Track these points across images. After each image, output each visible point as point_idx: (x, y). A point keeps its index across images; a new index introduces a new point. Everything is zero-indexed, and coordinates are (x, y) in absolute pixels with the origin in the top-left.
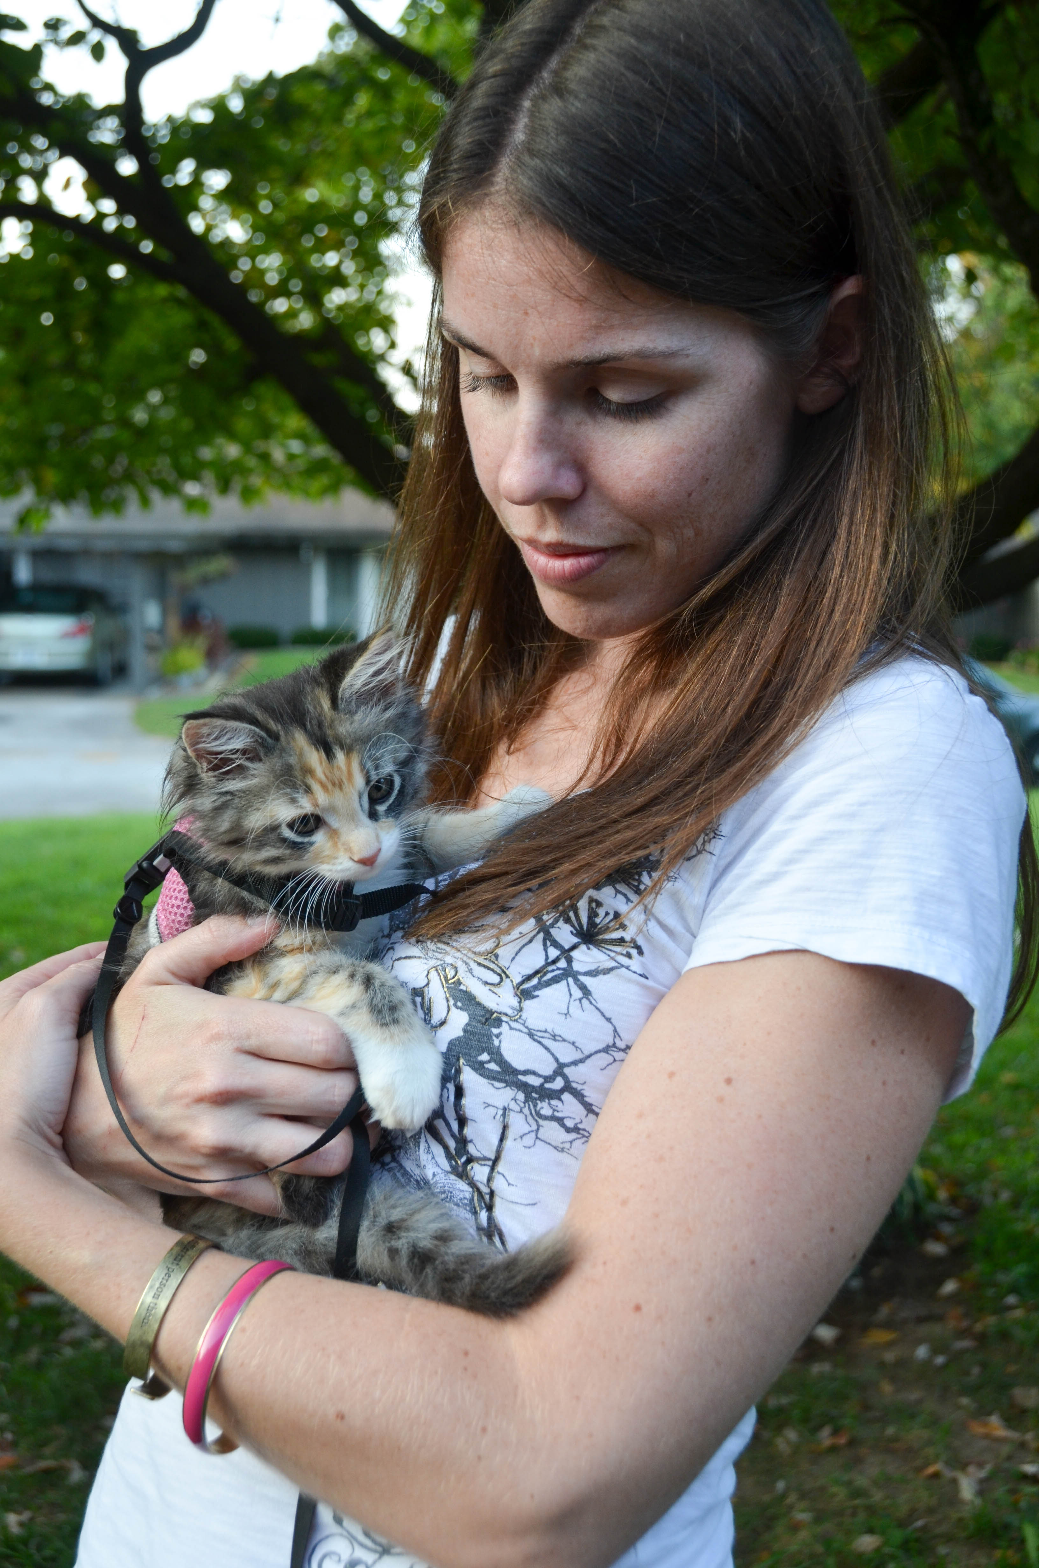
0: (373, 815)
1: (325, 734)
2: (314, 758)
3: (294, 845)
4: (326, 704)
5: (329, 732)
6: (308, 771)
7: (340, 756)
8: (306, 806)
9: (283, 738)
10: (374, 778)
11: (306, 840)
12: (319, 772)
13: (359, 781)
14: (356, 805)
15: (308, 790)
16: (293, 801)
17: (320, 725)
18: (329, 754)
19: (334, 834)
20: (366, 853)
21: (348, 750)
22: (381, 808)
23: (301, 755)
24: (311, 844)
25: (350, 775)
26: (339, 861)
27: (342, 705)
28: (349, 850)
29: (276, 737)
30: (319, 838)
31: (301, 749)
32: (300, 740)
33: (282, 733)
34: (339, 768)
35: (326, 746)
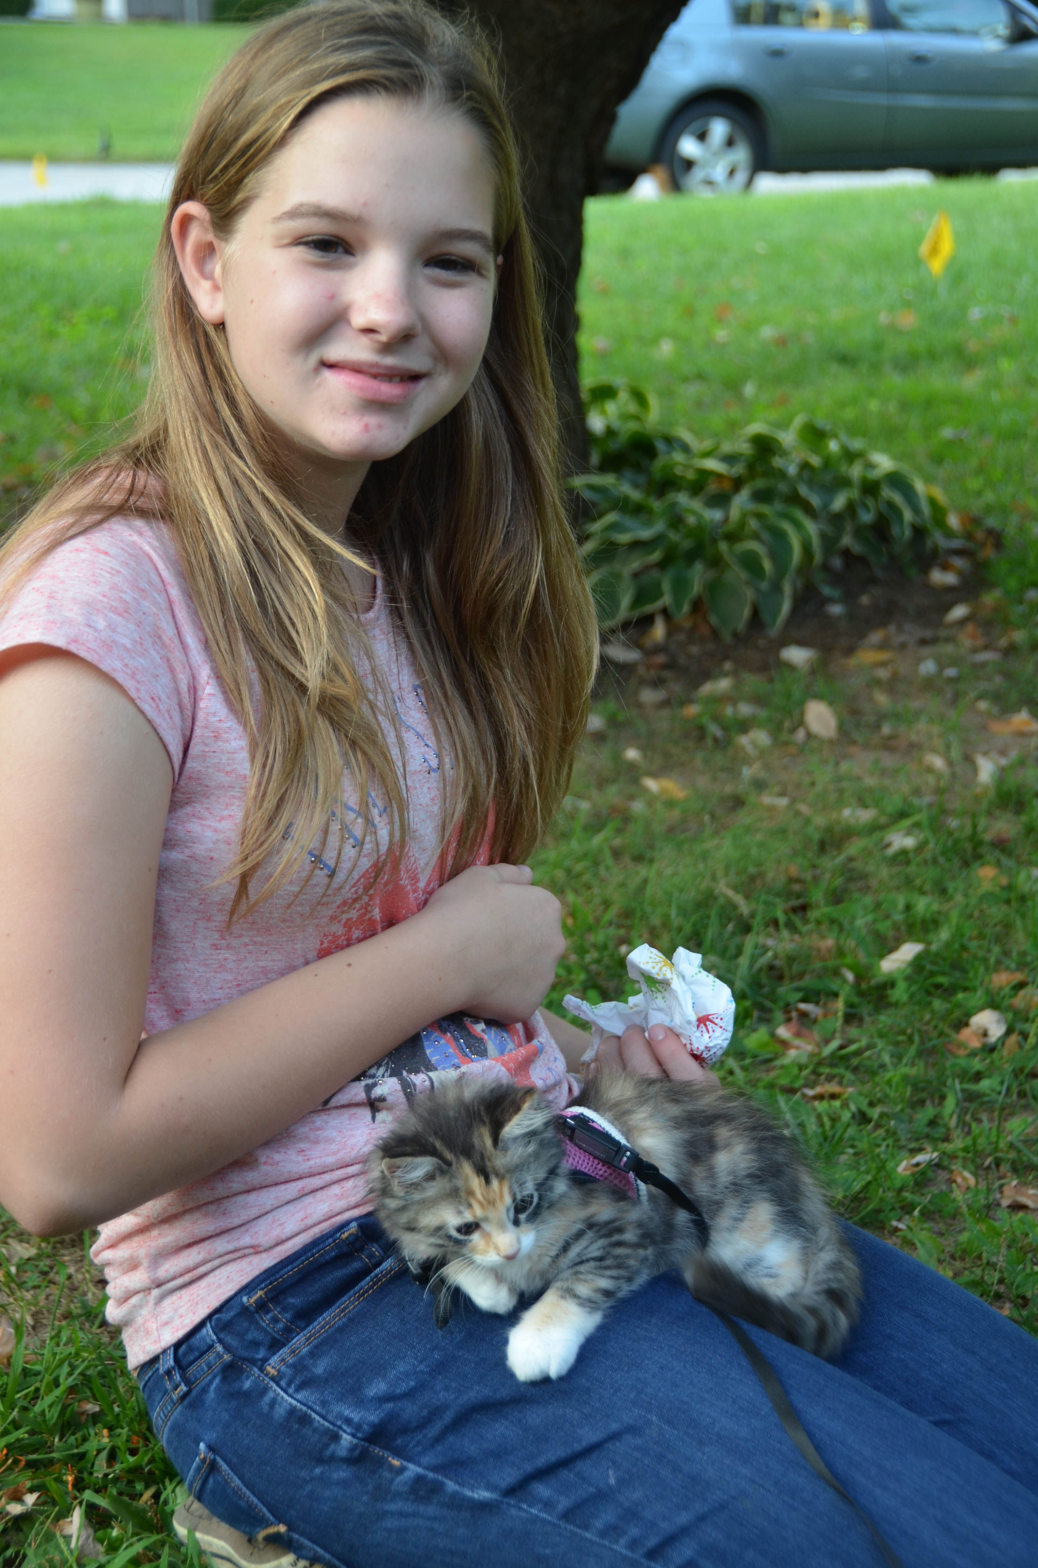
0: (516, 1223)
1: (485, 1166)
2: (476, 1183)
3: (457, 1242)
4: (489, 1142)
5: (488, 1164)
6: (470, 1193)
7: (495, 1183)
8: (468, 1217)
9: (454, 1167)
10: (519, 1197)
11: (466, 1237)
12: (479, 1194)
13: (508, 1200)
14: (505, 1217)
15: (470, 1206)
16: (460, 1213)
17: (482, 1157)
18: (487, 1181)
19: (487, 1236)
20: (510, 1251)
21: (501, 1178)
22: (522, 1217)
23: (466, 1180)
24: (470, 1241)
25: (502, 1196)
26: (490, 1254)
27: (500, 1144)
28: (497, 1248)
29: (449, 1164)
30: (476, 1237)
31: (467, 1176)
32: (467, 1169)
33: (454, 1162)
34: (494, 1191)
35: (484, 1173)
